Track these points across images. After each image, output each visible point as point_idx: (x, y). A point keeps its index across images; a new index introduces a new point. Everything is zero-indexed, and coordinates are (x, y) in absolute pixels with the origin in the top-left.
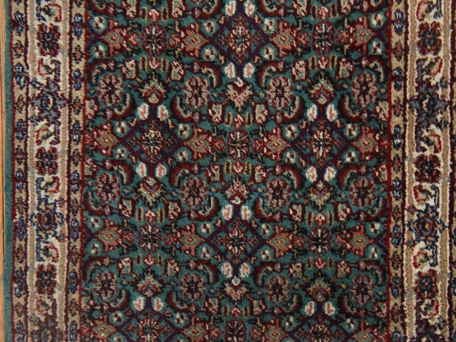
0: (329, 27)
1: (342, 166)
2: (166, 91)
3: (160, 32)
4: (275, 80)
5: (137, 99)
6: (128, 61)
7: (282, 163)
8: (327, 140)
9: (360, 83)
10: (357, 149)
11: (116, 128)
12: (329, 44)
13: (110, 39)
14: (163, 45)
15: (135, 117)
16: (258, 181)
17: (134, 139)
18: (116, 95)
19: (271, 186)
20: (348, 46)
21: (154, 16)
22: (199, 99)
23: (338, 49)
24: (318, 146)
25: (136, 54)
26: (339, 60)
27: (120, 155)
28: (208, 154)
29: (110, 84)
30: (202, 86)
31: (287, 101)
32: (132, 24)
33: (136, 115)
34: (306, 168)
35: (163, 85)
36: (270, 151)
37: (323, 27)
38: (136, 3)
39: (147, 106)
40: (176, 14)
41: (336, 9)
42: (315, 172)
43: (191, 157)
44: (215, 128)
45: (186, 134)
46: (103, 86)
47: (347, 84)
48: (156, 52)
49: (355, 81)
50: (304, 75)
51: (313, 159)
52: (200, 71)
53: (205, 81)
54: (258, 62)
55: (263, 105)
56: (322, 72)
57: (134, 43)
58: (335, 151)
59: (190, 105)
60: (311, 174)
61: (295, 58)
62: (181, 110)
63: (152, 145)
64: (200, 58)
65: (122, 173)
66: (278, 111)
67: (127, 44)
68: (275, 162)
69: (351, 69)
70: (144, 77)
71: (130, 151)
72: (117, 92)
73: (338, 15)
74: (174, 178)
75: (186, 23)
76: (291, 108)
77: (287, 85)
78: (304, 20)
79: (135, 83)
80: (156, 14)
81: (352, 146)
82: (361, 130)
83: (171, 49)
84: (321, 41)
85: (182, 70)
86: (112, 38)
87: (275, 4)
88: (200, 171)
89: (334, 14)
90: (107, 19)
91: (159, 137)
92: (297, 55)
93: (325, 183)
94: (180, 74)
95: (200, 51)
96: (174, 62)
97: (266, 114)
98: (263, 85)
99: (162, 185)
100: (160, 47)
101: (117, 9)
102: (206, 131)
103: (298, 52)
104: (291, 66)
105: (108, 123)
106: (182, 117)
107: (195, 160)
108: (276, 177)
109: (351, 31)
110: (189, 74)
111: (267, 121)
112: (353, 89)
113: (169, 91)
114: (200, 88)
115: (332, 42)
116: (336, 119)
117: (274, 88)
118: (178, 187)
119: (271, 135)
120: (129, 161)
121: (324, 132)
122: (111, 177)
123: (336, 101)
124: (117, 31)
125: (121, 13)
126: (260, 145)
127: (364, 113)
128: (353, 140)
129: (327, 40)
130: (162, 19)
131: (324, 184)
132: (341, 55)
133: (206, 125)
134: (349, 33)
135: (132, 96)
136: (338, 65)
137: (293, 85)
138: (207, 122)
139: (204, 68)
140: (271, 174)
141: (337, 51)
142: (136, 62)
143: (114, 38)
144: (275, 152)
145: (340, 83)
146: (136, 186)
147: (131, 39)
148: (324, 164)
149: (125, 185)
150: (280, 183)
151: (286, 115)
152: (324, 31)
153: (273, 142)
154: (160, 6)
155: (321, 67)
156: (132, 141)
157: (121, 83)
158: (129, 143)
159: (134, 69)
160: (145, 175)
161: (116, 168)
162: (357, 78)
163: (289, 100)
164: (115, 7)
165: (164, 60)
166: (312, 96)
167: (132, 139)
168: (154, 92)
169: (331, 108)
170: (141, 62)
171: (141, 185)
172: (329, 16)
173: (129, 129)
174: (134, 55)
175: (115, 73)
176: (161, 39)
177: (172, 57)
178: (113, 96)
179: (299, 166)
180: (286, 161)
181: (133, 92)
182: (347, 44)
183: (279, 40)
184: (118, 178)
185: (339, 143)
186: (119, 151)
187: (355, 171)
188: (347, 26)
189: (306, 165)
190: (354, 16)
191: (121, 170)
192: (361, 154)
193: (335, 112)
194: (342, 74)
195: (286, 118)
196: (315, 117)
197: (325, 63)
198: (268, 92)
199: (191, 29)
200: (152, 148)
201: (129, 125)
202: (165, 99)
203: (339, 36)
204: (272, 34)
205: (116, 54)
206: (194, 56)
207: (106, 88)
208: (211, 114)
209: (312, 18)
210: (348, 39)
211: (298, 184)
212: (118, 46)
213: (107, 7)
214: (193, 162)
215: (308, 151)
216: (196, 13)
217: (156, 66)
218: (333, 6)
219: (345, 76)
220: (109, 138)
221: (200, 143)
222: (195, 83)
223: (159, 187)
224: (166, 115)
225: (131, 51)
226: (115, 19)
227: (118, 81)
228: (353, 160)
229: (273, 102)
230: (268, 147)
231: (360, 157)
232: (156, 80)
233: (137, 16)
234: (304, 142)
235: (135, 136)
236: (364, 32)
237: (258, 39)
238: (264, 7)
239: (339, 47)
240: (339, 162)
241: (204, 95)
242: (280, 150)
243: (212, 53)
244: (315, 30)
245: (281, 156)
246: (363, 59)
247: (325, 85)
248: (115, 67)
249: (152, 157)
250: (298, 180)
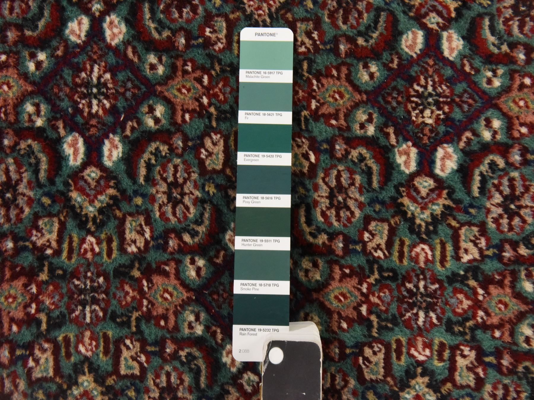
0: (77, 317)
1: (54, 43)
2: (399, 201)
3: (408, 315)
4: (185, 217)
5: (458, 186)
6: (475, 260)
7: (173, 53)
8: (84, 96)
9: (17, 206)
10: (25, 76)
11: (501, 128)
12: (77, 282)
13: (511, 305)
14: (403, 289)
15: (462, 150)
16: (219, 19)
17: (466, 107)
18: (501, 193)
19: (194, 9)
20: (40, 279)
21: (420, 346)
22: (333, 183)
23: (60, 272)
24: (100, 85)
25: (458, 274)
26: (58, 253)
27: (495, 75)
28: (318, 76)
29: (511, 215)
30: (328, 208)
31: (161, 176)
32: (466, 334)
33: (461, 154)
34: (126, 43)
35: (405, 213)
36: (196, 79)
37: (88, 315)
38: (457, 374)
39: (438, 171)
40: (376, 349)
41: (63, 350)
42: (108, 33)
43: (352, 69)
44: (303, 127)
45: (361, 116)
46: (528, 211)
47: (42, 205)
48: (417, 276)
49: (27, 210)
50: (128, 225)
51: (112, 59)
52: (332, 236)
53: (321, 219)
54: (218, 252)
55: (210, 168)
56: (93, 229)
57: (461, 296)
58: (67, 73)
59: (352, 172)
60: (116, 30)
61: (145, 258)
62: (371, 163)
63: (430, 95)
64: (331, 263)
65: (492, 39)
66: (180, 156)
67: (476, 293)
68: (186, 57)
69: (34, 232)
70: (443, 230)
71: (475, 83)
72: (498, 198)
73: (60, 338)
74: (386, 28)
75: (358, 331)
76: (153, 161)
77: (160, 207)
78: (125, 331)
79: (462, 217)
80: (416, 350)
81: (33, 83)
82: (17, 114)
83: (389, 282)
84: (93, 289)
85: (366, 239)
86: (506, 305)
87: (182, 364)
88: (336, 41)
89: (67, 340)
90: (516, 344)
91: (414, 109)
92: (140, 264)
93: (87, 11)
94: (370, 233)
95: (331, 277)
96: (382, 255)
97: (203, 150)
98: (208, 207)
99: (412, 14)
100: (409, 286)
101: (495, 362)
102: (322, 120)
103: (139, 269)
104: (152, 243)
105: (518, 139)
106: (368, 149)
107: (344, 64)
108: (185, 26)
109: (34, 306)
110: (352, 232)
111: (201, 138)
112: (31, 194)
113: (394, 199)
114: (331, 205)
115: (72, 286)
116: (66, 136)
117: (187, 200)
118: (379, 10)
119: (194, 111)
120: (477, 62)
121: (90, 113)
122: (516, 30)
123: (65, 171)
124: (495, 320)
125: (487, 356)
126: (217, 90)
127: (10, 147)
128: (31, 94)
129: (81, 291)
130: (404, 340)
131: (90, 9)
132: (55, 261)
133: (320, 132)
134: (39, 303)
135: (469, 192)
136: (60, 241)
137: (150, 206)
138: (319, 139)
139: (324, 243)
140: (196, 33)
141: (61, 268)
142: (458, 258)
143: (502, 307)
144: (187, 77)
145: (57, 208)
146: (464, 12)
147: (466, 303)
148: (89, 48)
149: (486, 14)
150: (176, 15)
151: (164, 149)
152: (88, 309)
153: (190, 95)
154: (408, 366)
155: (93, 240)
156: (470, 101)
157: (490, 216)
158: (477, 98)
159: (463, 245)
160: (445, 34)
161: (505, 48)
162: (23, 216)
163: (158, 177)
164: (498, 368)
165: (401, 261)
166: (112, 183)
167: (470, 105)
168: (422, 198)
169: (75, 159)
170: (449, 258)
171: (453, 15)
172: (76, 336)
173: (475, 126)
174: (462, 273)
175: (502, 236)
176: (408, 303)
177: (385, 265)
178: (507, 191)
179: (139, 48)
180: (164, 58)
181: (467, 200)
182: (43, 282)
183: (175, 293)
184: (501, 27)
185: (60, 90)
186: (497, 83)
187: (28, 33)
188: (43, 317)
189: (126, 49)
190: (27, 335)
191: (494, 44)
192: (16, 65)
193: (68, 150)
194: (52, 225)
195: (165, 142)
196: (106, 142)
197: (85, 246)
198: (198, 193)
199: (347, 319)
200: (430, 89)
201: (476, 134)
202: (401, 185)
203: (57, 297)
204: (189, 305)
205: (499, 274)
206: (341, 268)
207: (520, 207)
208: (311, 153)
209: (110, 333)
210: (39, 292)
211: (142, 12)
212: (493, 290)
213: (515, 367)
214: (348, 60)
215: (121, 76)
216: (337, 351)
217: (418, 249)
218: (68, 355)
219: (46, 220)
220: (517, 109)
221: (333, 97)
222: (342, 214)
223: (418, 10)
224: (400, 154)
225: (467, 279)
226: (500, 343)
227: (496, 221)
228: (33, 56)
229: (189, 174)
230: (199, 87)
231: (18, 59)
232: (418, 221)
233: (454, 349)
234: (129, 94)
235: (463, 112)
236: (9, 304)
237: (215, 297)
238: (203, 358)
239: (59, 276)
240: (59, 53)
241: (324, 191)
242: (177, 80)
243: (307, 271)
244: (105, 310)
245: (173, 68)
246: (10, 252)
247: (86, 204)
248: (501, 249)
249: (431, 70)
250: (142, 18)
